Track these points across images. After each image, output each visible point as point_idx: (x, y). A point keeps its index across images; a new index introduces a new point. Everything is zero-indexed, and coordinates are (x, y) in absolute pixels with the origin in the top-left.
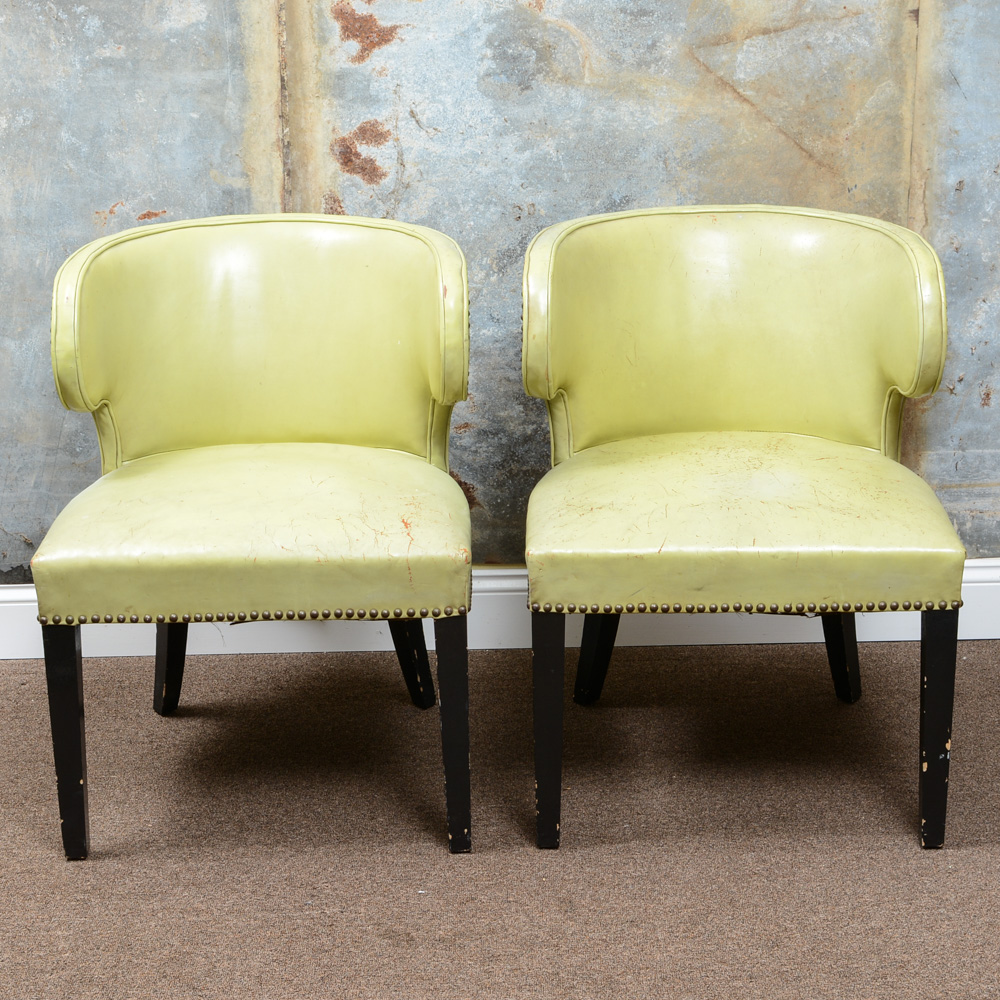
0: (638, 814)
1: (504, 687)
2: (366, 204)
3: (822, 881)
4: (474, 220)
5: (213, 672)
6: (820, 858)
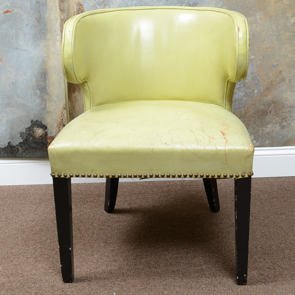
0: (205, 252)
1: (149, 197)
2: (93, 6)
5: (36, 192)
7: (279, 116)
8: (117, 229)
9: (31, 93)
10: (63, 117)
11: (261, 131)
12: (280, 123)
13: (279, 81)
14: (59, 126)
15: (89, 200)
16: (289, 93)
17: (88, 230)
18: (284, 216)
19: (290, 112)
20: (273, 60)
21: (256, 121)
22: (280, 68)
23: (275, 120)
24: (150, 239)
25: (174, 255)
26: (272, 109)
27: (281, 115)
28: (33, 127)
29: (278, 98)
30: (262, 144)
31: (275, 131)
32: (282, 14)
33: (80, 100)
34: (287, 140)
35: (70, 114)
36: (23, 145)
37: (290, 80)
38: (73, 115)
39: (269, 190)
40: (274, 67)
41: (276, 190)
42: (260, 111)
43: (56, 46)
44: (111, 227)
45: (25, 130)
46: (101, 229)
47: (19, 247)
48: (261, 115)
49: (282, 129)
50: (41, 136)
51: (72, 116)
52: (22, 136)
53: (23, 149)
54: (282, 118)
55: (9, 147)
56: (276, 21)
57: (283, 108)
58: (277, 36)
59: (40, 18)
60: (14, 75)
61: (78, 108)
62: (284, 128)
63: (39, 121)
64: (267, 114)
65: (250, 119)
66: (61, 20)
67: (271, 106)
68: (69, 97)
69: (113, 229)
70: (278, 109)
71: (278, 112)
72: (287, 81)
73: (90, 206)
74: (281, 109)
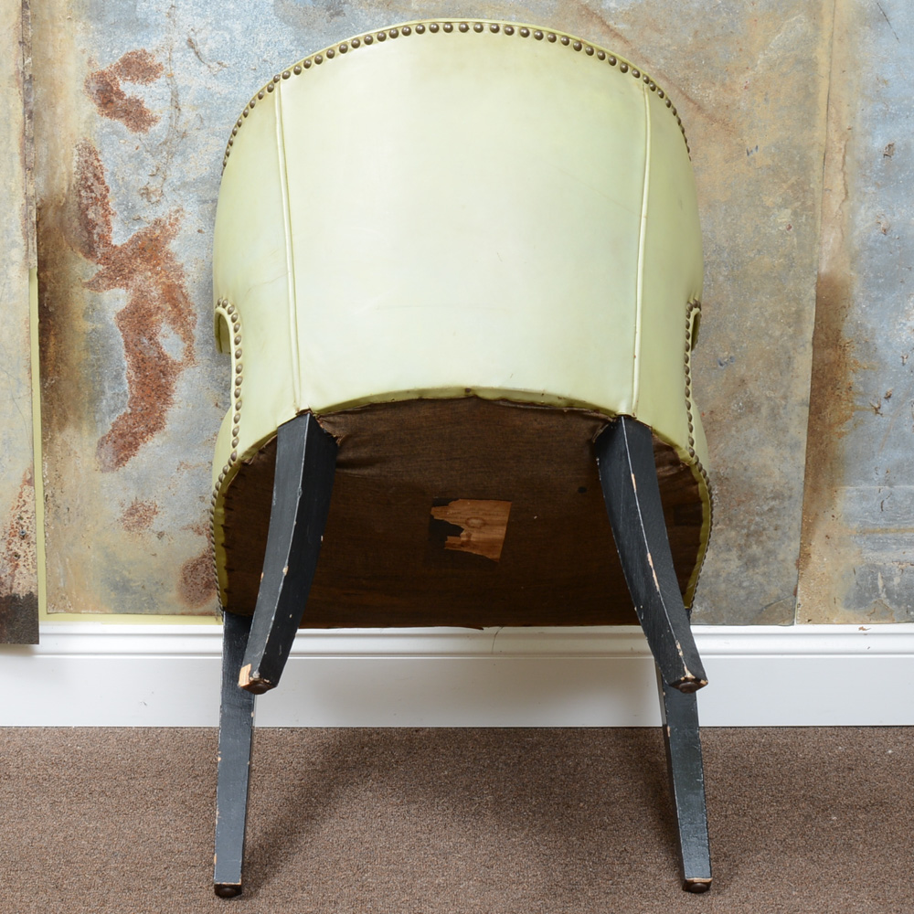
2: (131, 157)
7: (737, 526)
8: (180, 890)
10: (23, 509)
12: (740, 547)
13: (737, 411)
14: (8, 539)
15: (97, 789)
16: (770, 451)
17: (89, 889)
19: (775, 513)
20: (718, 344)
22: (741, 370)
23: (722, 537)
27: (745, 523)
29: (735, 466)
31: (724, 575)
32: (747, 196)
33: (79, 454)
34: (765, 604)
35: (46, 498)
37: (773, 409)
38: (58, 502)
40: (721, 365)
43: (8, 281)
44: (161, 884)
46: (129, 889)
49: (748, 568)
51: (51, 505)
54: (746, 531)
56: (729, 220)
57: (751, 499)
58: (733, 268)
61: (73, 481)
62: (754, 566)
66: (27, 199)
68: (44, 444)
69: (169, 888)
70: (734, 503)
71: (733, 512)
72: (764, 411)
73: (99, 809)
74: (743, 502)
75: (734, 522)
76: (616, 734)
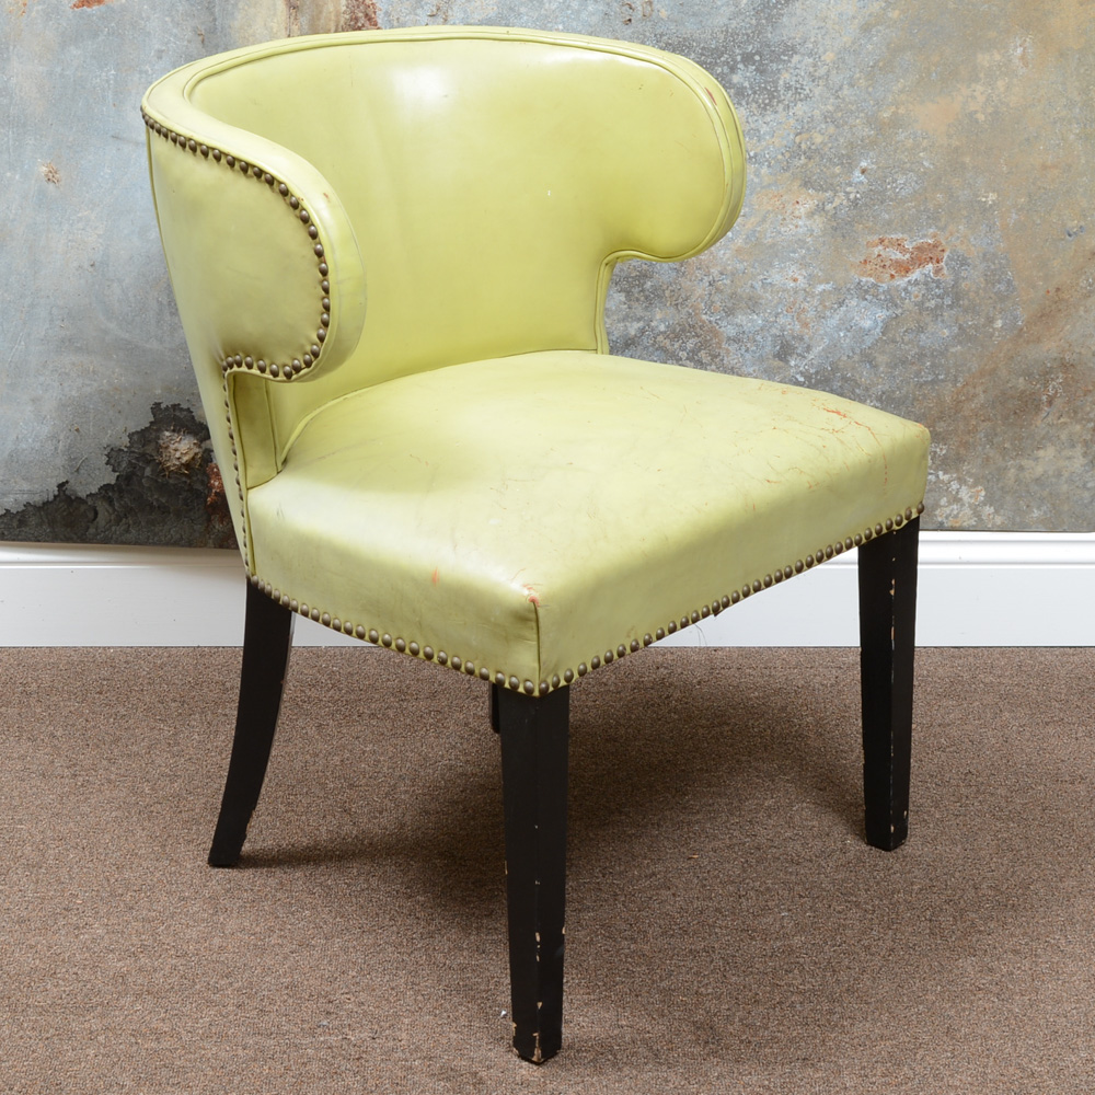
0: (801, 896)
1: (590, 704)
3: (1078, 1001)
4: (563, 22)
5: (161, 673)
6: (1071, 967)
7: (1083, 419)
8: (484, 813)
9: (160, 303)
11: (1012, 470)
12: (1085, 443)
13: (1086, 288)
15: (366, 711)
18: (1081, 788)
20: (1066, 212)
21: (996, 435)
22: (1092, 241)
23: (1066, 432)
24: (606, 849)
25: (691, 902)
26: (1056, 392)
27: (1092, 415)
28: (159, 430)
29: (1083, 351)
30: (1018, 519)
31: (1066, 475)
36: (116, 495)
39: (1035, 693)
40: (1070, 235)
41: (1061, 693)
42: (1013, 397)
45: (126, 441)
47: (145, 864)
48: (1015, 413)
49: (1093, 467)
50: (187, 465)
52: (113, 461)
53: (114, 510)
54: (1092, 424)
55: (60, 502)
56: (1082, 71)
58: (1085, 125)
59: (213, 31)
60: (99, 236)
63: (184, 406)
64: (1038, 409)
65: (975, 427)
67: (1053, 379)
69: (470, 811)
70: (1080, 393)
71: (1079, 403)
73: (373, 733)
74: (1090, 391)
75: (1080, 415)
76: (942, 653)
